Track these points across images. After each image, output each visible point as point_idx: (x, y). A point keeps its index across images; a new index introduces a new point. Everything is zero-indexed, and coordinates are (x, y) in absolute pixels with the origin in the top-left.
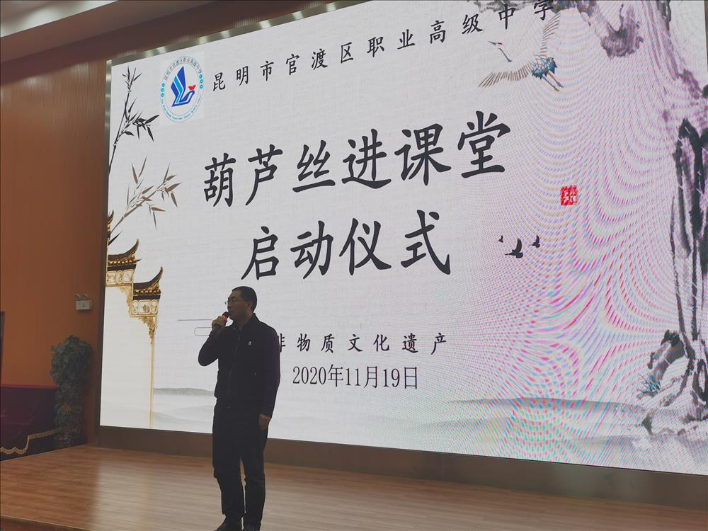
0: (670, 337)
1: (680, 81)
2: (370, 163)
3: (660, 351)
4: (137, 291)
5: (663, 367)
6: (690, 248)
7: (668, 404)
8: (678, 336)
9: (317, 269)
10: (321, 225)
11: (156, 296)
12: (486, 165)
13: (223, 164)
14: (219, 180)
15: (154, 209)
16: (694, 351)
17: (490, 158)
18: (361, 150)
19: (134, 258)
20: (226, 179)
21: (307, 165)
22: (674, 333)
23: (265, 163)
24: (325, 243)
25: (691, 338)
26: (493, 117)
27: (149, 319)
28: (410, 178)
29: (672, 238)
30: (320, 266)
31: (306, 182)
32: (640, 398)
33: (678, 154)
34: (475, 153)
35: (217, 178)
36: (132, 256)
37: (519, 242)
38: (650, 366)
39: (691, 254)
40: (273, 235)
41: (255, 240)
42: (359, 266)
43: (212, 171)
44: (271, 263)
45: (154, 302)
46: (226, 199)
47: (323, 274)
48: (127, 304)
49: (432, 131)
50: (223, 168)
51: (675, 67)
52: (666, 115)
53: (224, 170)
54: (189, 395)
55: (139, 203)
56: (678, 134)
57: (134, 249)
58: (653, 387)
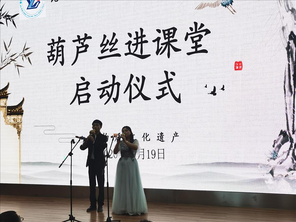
0: (283, 133)
1: (290, 12)
2: (139, 45)
3: (278, 139)
4: (9, 110)
5: (279, 147)
6: (292, 92)
7: (281, 163)
8: (286, 132)
9: (112, 99)
10: (114, 77)
11: (21, 113)
12: (199, 49)
13: (58, 42)
14: (56, 51)
15: (18, 66)
16: (293, 139)
17: (200, 46)
18: (134, 39)
19: (7, 92)
20: (60, 51)
21: (106, 45)
22: (285, 131)
23: (83, 44)
24: (116, 86)
25: (292, 133)
26: (202, 25)
27: (17, 126)
28: (160, 54)
29: (284, 87)
30: (113, 98)
31: (105, 54)
32: (269, 161)
33: (288, 48)
34: (193, 43)
35: (55, 50)
36: (6, 91)
37: (215, 88)
38: (274, 146)
39: (293, 95)
40: (87, 82)
41: (77, 84)
42: (134, 98)
43: (51, 46)
44: (87, 96)
45: (20, 117)
46: (60, 62)
47: (115, 103)
48: (4, 118)
49: (172, 31)
50: (58, 45)
51: (288, 6)
52: (283, 28)
53: (58, 46)
54: (42, 165)
55: (8, 62)
56: (288, 38)
57: (7, 87)
58: (275, 156)
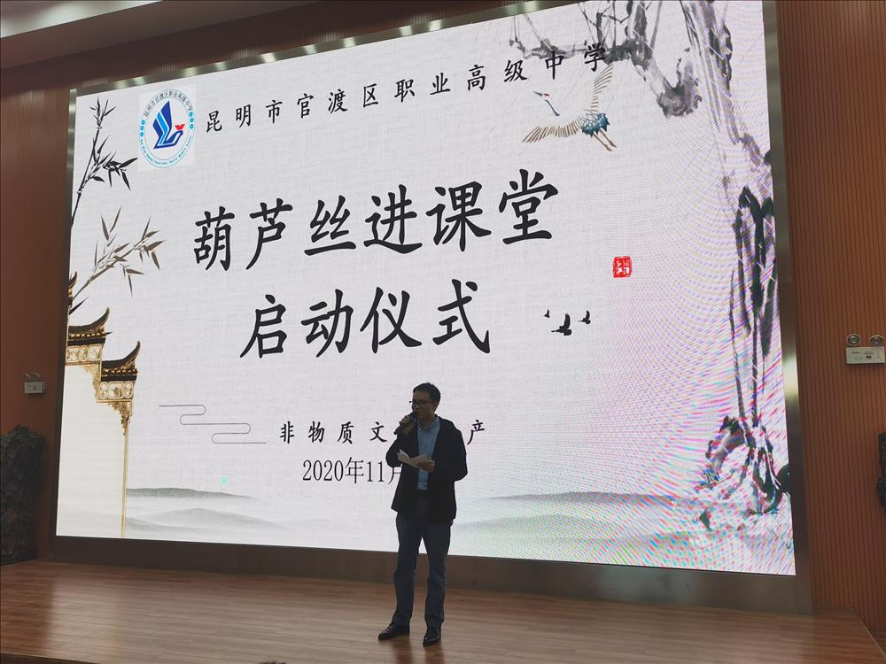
0: (727, 423)
1: (740, 144)
2: (397, 224)
3: (719, 439)
4: (107, 371)
5: (722, 457)
6: (750, 326)
7: (727, 497)
8: (737, 422)
9: (333, 345)
10: (339, 294)
11: (131, 376)
12: (531, 230)
13: (218, 219)
14: (214, 237)
15: (130, 271)
16: (754, 439)
17: (535, 222)
18: (386, 209)
19: (103, 330)
20: (222, 238)
21: (322, 223)
22: (734, 419)
23: (271, 221)
24: (343, 315)
25: (752, 423)
26: (539, 177)
27: (122, 405)
28: (444, 242)
29: (731, 314)
30: (337, 343)
31: (320, 243)
32: (697, 491)
33: (738, 224)
34: (518, 216)
35: (211, 236)
36: (101, 328)
37: (568, 317)
38: (708, 455)
39: (752, 333)
40: (280, 305)
41: (257, 311)
42: (382, 343)
43: (204, 228)
44: (277, 338)
45: (128, 385)
46: (221, 261)
47: (340, 352)
48: (93, 387)
49: (470, 190)
50: (218, 225)
51: (735, 130)
52: (726, 181)
53: (220, 226)
54: (172, 496)
55: (110, 264)
56: (738, 202)
57: (103, 319)
58: (710, 478)
